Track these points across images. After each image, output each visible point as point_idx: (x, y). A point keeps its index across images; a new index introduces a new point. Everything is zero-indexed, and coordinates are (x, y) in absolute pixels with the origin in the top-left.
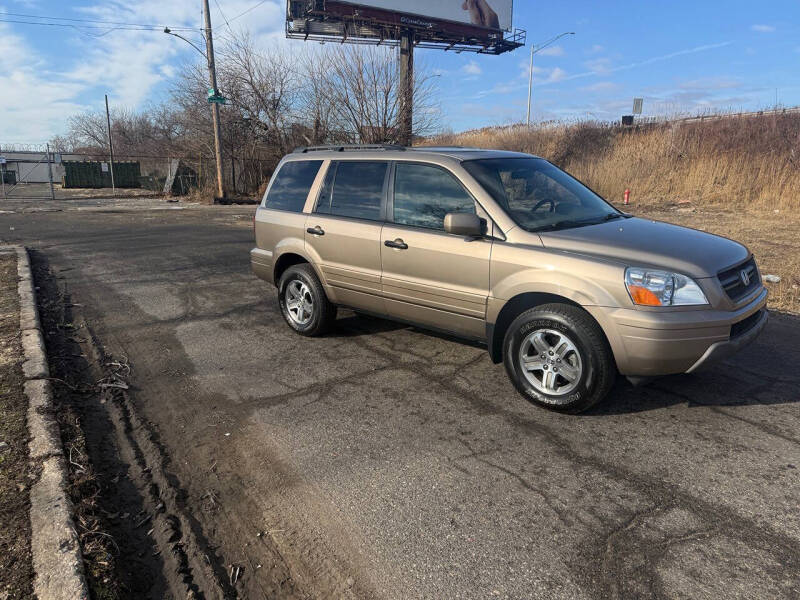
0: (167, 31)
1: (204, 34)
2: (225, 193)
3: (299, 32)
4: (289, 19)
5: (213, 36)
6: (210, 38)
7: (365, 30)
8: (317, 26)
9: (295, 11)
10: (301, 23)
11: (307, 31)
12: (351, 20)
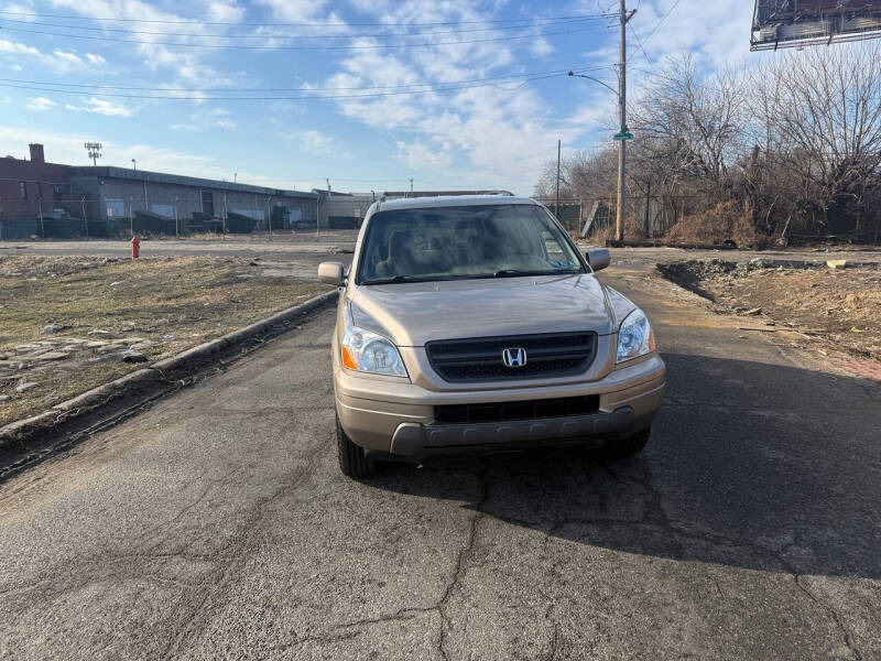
0: (571, 74)
1: (618, 68)
2: (622, 235)
3: (765, 41)
4: (754, 29)
5: (627, 69)
6: (624, 72)
7: (862, 22)
8: (792, 30)
9: (762, 20)
10: (770, 31)
11: (777, 39)
12: (837, 15)
